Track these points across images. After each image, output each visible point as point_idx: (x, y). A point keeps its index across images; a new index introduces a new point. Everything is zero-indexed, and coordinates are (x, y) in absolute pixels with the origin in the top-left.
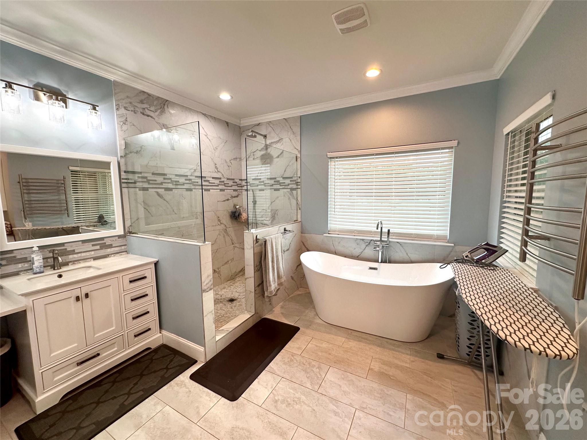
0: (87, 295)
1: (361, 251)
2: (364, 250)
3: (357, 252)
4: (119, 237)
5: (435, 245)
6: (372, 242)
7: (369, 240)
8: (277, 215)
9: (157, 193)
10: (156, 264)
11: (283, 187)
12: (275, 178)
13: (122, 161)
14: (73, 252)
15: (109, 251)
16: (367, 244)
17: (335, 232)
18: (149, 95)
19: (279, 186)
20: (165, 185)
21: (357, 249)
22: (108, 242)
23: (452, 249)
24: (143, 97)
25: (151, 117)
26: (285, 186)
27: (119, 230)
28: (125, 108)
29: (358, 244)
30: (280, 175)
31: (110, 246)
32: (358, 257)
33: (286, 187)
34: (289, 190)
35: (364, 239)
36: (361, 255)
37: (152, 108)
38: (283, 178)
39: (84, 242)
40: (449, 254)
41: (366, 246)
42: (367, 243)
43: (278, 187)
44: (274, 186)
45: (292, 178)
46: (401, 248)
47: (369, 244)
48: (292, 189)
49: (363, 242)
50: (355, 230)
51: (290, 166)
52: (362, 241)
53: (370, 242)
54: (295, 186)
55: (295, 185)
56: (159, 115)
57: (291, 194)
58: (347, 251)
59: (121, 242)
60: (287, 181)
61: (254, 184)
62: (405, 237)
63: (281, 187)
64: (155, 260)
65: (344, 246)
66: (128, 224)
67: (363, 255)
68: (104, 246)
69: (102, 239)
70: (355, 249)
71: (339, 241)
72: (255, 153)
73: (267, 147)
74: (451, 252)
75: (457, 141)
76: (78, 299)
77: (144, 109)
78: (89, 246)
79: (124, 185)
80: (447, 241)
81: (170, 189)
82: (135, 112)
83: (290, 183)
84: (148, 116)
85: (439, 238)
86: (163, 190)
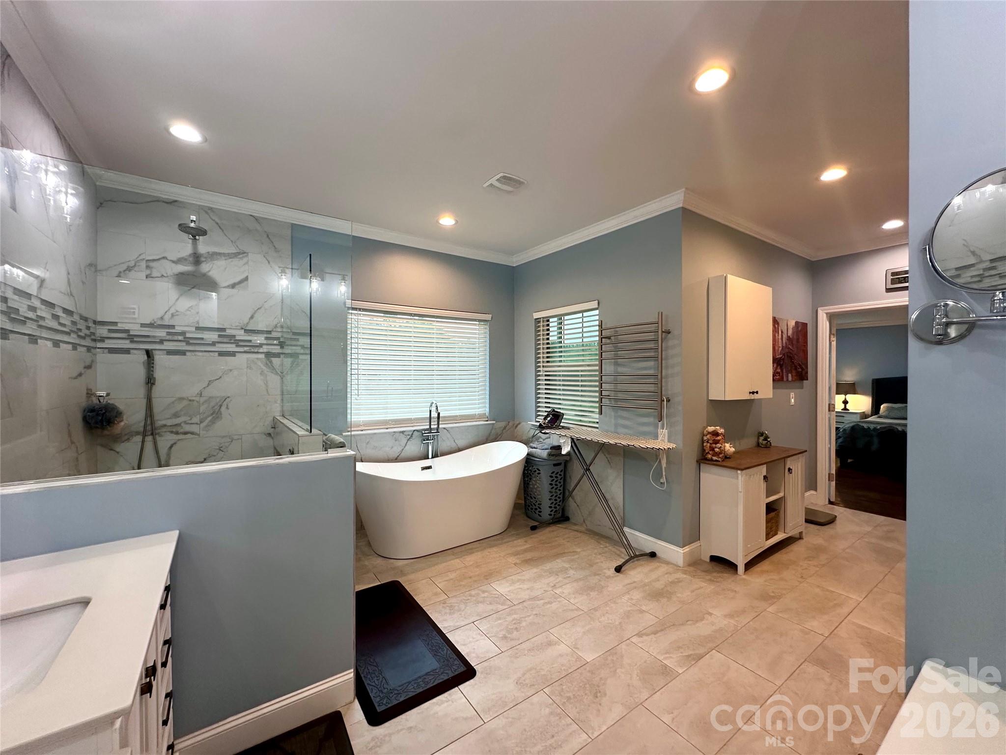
1: (400, 449)
2: (405, 447)
3: (395, 452)
5: (479, 425)
6: (416, 433)
7: (410, 431)
8: (227, 408)
11: (246, 349)
12: (224, 330)
16: (409, 437)
17: (359, 427)
19: (234, 346)
21: (395, 448)
23: (493, 427)
26: (254, 348)
29: (396, 440)
30: (237, 324)
32: (396, 459)
33: (252, 350)
34: (262, 356)
35: (404, 431)
36: (400, 456)
38: (247, 331)
40: (491, 432)
41: (408, 440)
42: (409, 435)
43: (232, 348)
44: (217, 345)
45: (269, 332)
46: (449, 435)
47: (412, 436)
48: (269, 355)
49: (404, 436)
50: (389, 420)
51: (266, 309)
52: (401, 434)
53: (412, 434)
54: (276, 349)
55: (279, 347)
57: (266, 364)
58: (380, 454)
60: (259, 339)
61: (148, 336)
62: (454, 420)
63: (241, 349)
65: (375, 448)
67: (403, 455)
70: (392, 447)
71: (368, 441)
72: (152, 264)
73: (197, 259)
74: (492, 430)
75: (491, 315)
80: (487, 419)
83: (265, 342)
85: (480, 417)
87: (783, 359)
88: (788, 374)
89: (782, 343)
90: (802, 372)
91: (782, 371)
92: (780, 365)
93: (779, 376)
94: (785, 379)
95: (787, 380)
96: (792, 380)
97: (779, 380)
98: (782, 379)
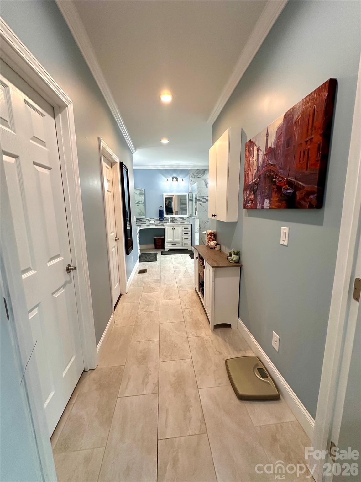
0: (174, 229)
4: (188, 217)
9: (200, 203)
10: (191, 225)
13: (190, 194)
14: (176, 220)
15: (185, 221)
18: (199, 170)
20: (203, 201)
22: (184, 218)
24: (197, 172)
25: (200, 177)
27: (187, 215)
28: (192, 177)
31: (185, 220)
37: (200, 174)
39: (179, 217)
56: (202, 176)
59: (187, 219)
64: (191, 224)
66: (190, 214)
68: (184, 220)
69: (183, 217)
76: (173, 229)
77: (197, 175)
78: (180, 219)
79: (190, 201)
81: (205, 202)
82: (194, 177)
84: (199, 177)
86: (202, 203)
87: (258, 184)
88: (264, 200)
89: (258, 164)
90: (294, 194)
91: (255, 197)
92: (253, 190)
93: (252, 203)
94: (259, 206)
95: (263, 207)
96: (270, 208)
97: (251, 208)
98: (254, 207)
